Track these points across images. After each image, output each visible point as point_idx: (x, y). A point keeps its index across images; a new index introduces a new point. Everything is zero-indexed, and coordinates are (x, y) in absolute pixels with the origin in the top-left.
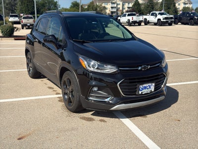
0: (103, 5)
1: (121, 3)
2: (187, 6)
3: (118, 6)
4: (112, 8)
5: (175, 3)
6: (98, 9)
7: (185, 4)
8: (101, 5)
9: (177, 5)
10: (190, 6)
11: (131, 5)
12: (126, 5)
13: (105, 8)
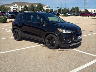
0: (9, 7)
1: (18, 6)
2: (48, 8)
3: (17, 8)
4: (13, 8)
5: (43, 7)
6: (6, 9)
7: (47, 7)
8: (8, 7)
9: (44, 8)
10: (49, 8)
11: (23, 7)
12: (21, 7)
13: (10, 8)
